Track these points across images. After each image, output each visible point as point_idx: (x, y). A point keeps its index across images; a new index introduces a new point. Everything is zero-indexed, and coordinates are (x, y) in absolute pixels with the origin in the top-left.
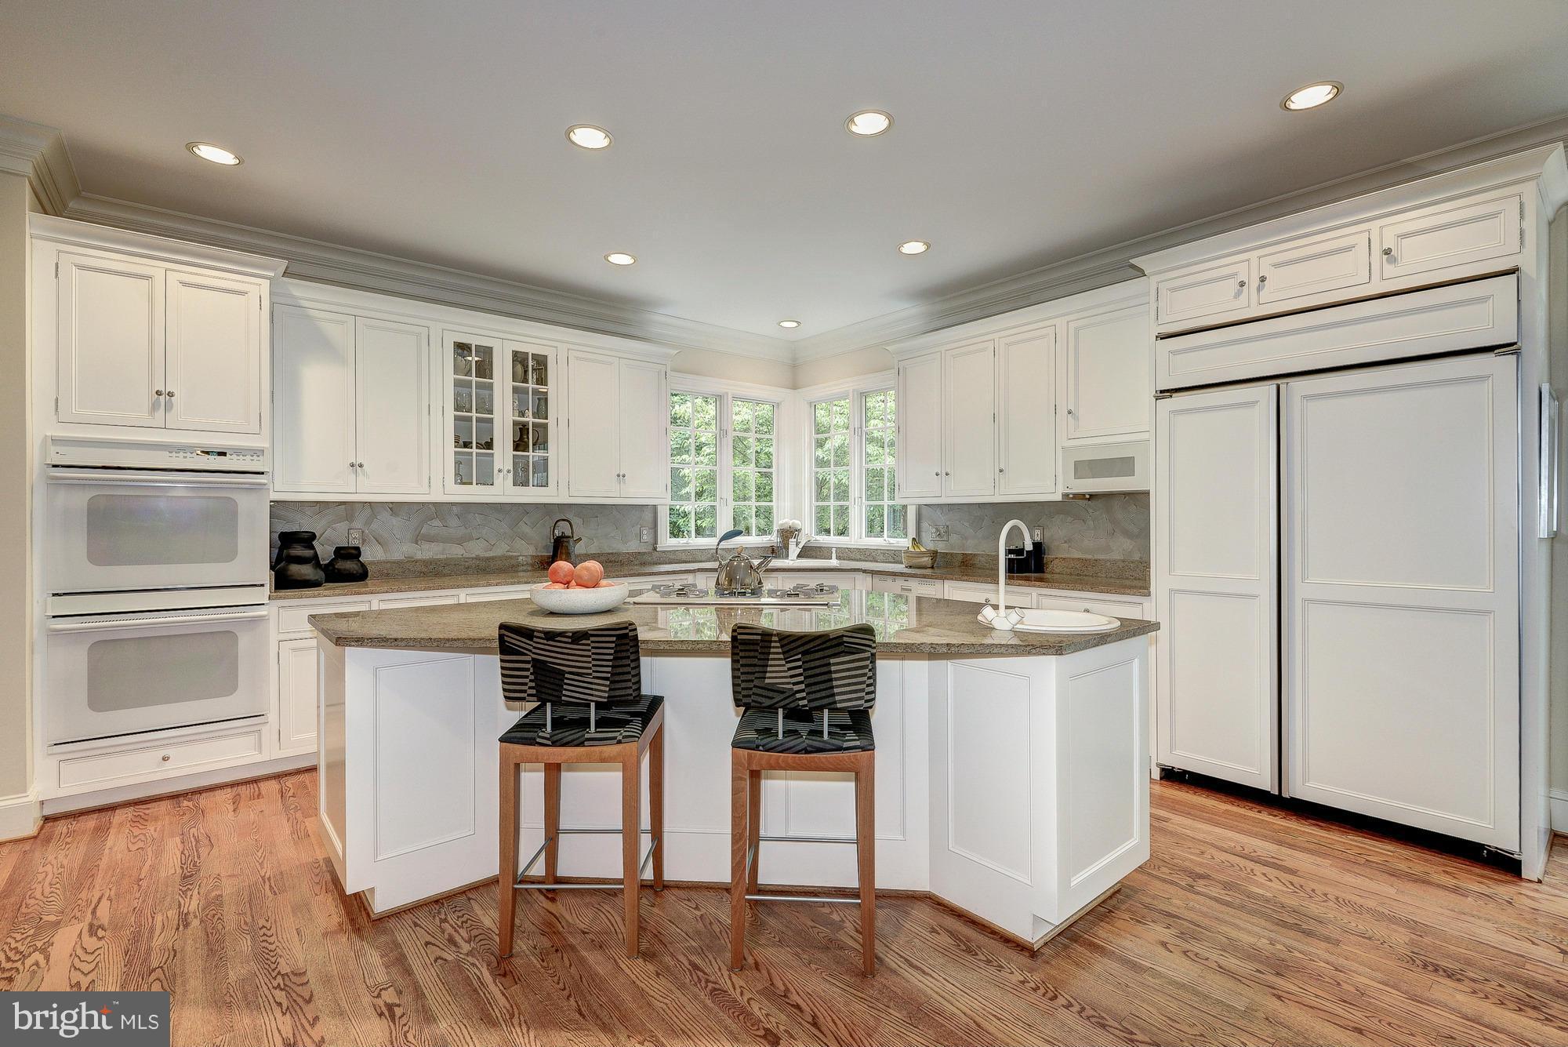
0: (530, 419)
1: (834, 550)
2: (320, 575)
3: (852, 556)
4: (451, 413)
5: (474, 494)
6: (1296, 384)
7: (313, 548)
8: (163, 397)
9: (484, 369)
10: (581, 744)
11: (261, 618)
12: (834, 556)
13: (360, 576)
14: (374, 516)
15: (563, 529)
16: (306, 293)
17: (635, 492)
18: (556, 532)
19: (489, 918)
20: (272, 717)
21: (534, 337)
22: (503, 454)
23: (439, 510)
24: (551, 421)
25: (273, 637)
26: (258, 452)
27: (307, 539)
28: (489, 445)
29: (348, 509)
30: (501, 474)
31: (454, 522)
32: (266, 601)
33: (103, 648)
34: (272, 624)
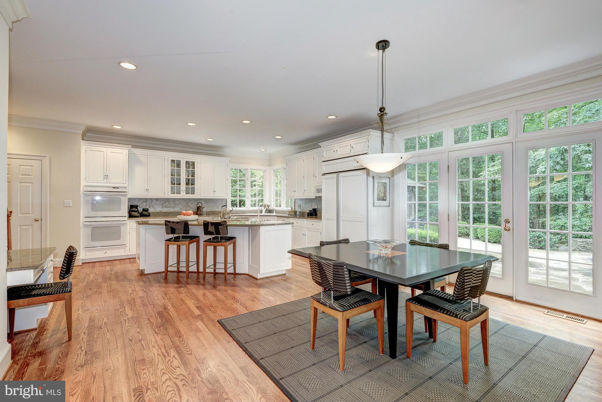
0: (190, 177)
1: (274, 211)
2: (139, 215)
3: (281, 212)
4: (170, 177)
5: (176, 196)
6: (341, 174)
7: (137, 208)
8: (106, 177)
9: (179, 165)
10: (179, 241)
11: (126, 224)
12: (274, 212)
13: (148, 216)
14: (152, 201)
15: (200, 205)
16: (136, 151)
17: (218, 195)
18: (198, 205)
19: (164, 274)
20: (128, 245)
21: (191, 158)
22: (183, 186)
23: (168, 200)
24: (196, 178)
25: (128, 228)
26: (125, 187)
27: (136, 207)
28: (180, 184)
29: (146, 200)
30: (182, 191)
31: (172, 203)
32: (127, 220)
33: (94, 228)
34: (128, 225)
